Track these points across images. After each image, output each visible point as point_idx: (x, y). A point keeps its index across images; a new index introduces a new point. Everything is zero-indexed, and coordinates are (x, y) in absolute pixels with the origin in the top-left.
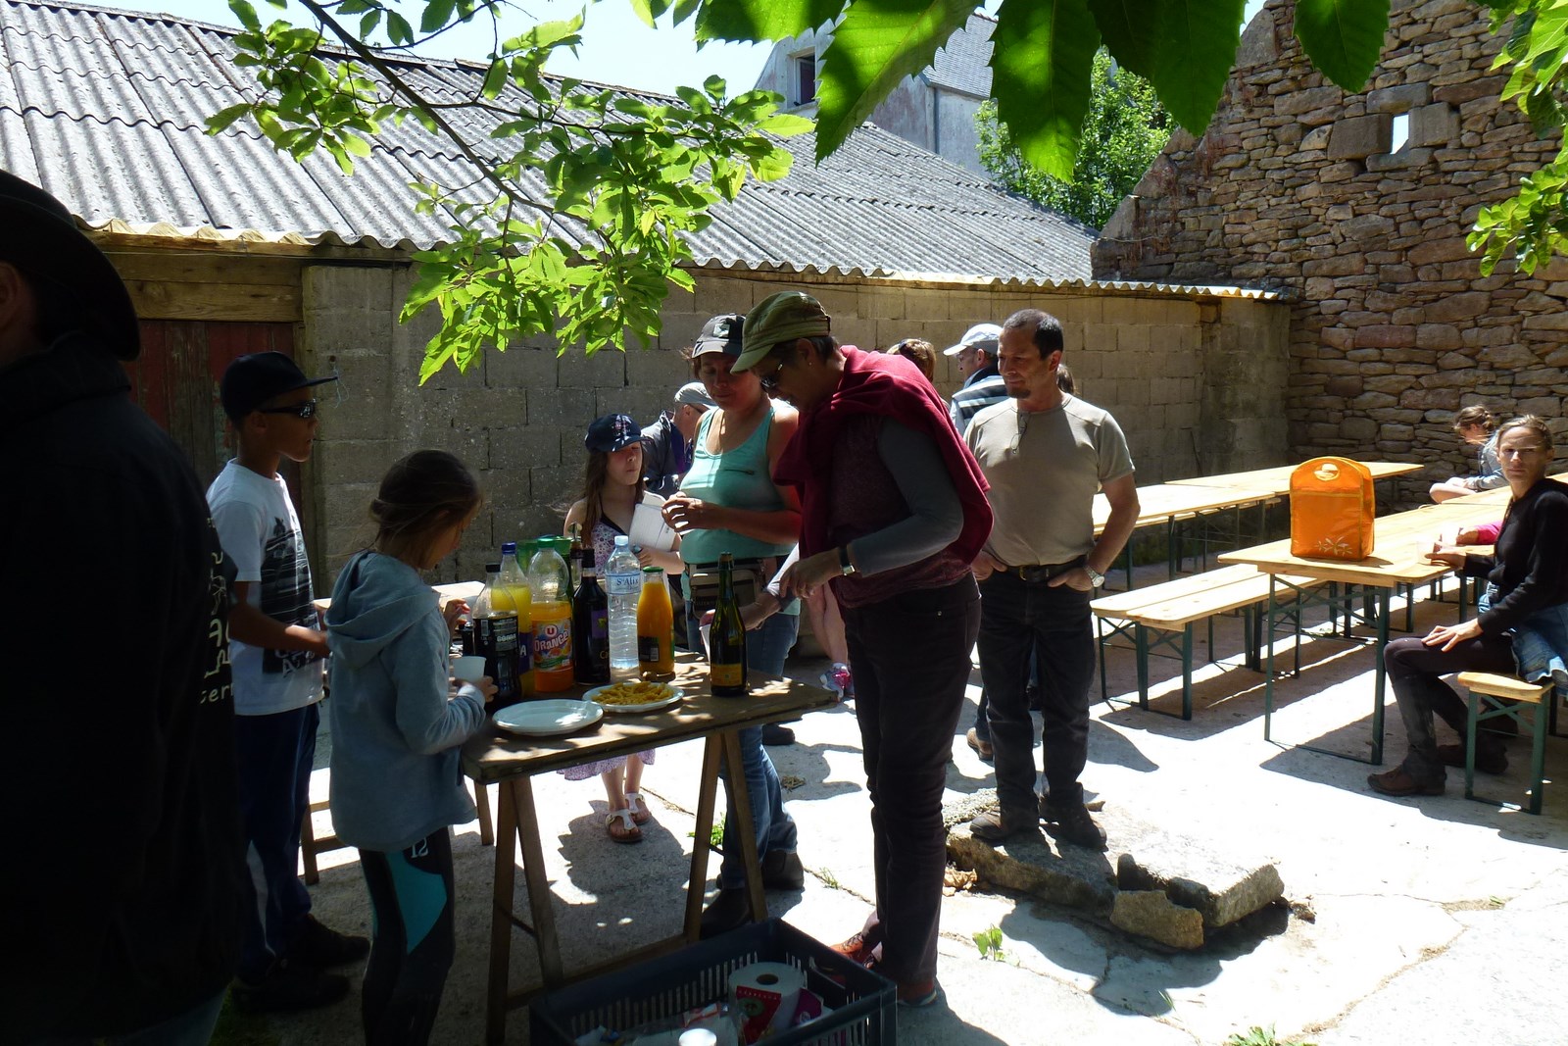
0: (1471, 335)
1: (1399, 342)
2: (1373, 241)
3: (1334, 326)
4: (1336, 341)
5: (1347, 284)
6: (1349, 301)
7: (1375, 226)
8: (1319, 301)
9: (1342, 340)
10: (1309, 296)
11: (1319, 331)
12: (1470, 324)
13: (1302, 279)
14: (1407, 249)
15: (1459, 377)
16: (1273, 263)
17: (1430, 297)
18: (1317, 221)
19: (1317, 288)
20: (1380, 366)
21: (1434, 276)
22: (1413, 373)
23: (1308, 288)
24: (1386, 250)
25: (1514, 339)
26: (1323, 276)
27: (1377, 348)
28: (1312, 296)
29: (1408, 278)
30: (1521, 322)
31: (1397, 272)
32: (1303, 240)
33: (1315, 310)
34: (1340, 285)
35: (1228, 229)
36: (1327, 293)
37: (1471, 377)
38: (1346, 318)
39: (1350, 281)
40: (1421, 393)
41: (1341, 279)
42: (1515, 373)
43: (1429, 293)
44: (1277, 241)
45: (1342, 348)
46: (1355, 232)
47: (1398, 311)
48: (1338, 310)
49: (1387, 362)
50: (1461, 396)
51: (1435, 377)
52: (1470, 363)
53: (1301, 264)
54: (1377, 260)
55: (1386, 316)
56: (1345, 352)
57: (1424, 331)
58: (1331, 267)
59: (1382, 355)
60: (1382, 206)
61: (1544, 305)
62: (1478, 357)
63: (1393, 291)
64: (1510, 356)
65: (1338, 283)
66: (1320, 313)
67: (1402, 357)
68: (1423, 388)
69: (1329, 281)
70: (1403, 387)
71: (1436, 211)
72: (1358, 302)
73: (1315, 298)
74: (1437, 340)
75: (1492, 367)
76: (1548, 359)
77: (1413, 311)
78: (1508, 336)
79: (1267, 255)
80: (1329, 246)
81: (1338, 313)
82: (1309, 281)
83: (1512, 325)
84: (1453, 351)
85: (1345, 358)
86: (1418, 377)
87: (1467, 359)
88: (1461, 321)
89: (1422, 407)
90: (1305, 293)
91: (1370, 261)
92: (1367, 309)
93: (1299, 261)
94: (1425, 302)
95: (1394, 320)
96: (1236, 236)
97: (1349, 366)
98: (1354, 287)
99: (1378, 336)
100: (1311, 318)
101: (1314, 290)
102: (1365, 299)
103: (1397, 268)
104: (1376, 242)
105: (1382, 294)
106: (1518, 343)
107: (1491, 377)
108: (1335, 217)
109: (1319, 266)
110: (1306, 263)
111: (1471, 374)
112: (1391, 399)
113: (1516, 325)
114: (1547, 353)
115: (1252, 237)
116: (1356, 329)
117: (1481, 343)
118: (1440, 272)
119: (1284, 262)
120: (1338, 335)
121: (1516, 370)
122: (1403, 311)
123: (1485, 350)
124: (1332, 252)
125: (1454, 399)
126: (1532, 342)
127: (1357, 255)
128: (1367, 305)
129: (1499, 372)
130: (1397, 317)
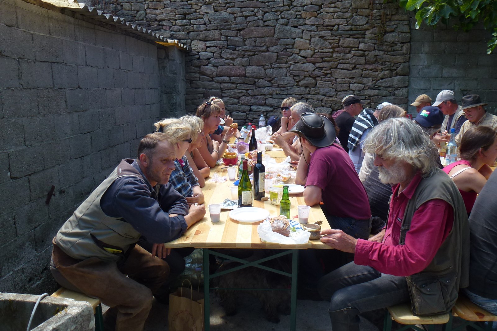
0: (270, 71)
1: (239, 74)
2: (224, 25)
3: (207, 65)
4: (208, 72)
5: (213, 45)
6: (214, 53)
7: (225, 17)
8: (199, 52)
9: (212, 72)
10: (193, 50)
11: (199, 67)
12: (269, 67)
13: (189, 41)
14: (240, 30)
15: (265, 90)
16: (174, 31)
17: (252, 53)
18: (196, 12)
19: (197, 46)
20: (230, 85)
21: (253, 43)
22: (245, 88)
23: (193, 46)
24: (230, 29)
25: (288, 74)
26: (200, 40)
27: (228, 77)
28: (195, 50)
29: (241, 44)
30: (289, 67)
31: (237, 41)
32: (189, 21)
33: (197, 57)
34: (209, 45)
35: (148, 11)
36: (203, 49)
37: (271, 90)
38: (213, 62)
39: (214, 43)
40: (249, 98)
41: (209, 42)
42: (288, 89)
43: (250, 51)
44: (175, 20)
45: (211, 76)
46: (215, 19)
47: (237, 59)
48: (209, 57)
49: (233, 83)
50: (266, 99)
51: (255, 90)
52: (270, 84)
53: (188, 33)
54: (227, 34)
55: (232, 62)
56: (212, 78)
57: (250, 69)
58: (205, 36)
59: (230, 80)
60: (228, 7)
61: (299, 60)
62: (273, 82)
63: (235, 50)
64: (286, 82)
65: (208, 44)
66: (199, 58)
67: (240, 81)
68: (249, 95)
69: (203, 43)
70: (241, 95)
71: (253, 13)
72: (218, 54)
73: (196, 51)
74: (256, 74)
75: (278, 87)
76: (301, 83)
77: (244, 60)
78: (285, 73)
79: (170, 27)
80: (203, 25)
81: (209, 59)
82: (193, 42)
83: (286, 68)
84: (262, 79)
85: (213, 80)
86: (247, 90)
87: (268, 83)
88: (265, 65)
89: (249, 104)
90: (191, 48)
91: (223, 34)
92: (222, 58)
93: (188, 31)
94: (249, 55)
95: (235, 64)
96: (153, 15)
97: (215, 85)
98: (216, 47)
99: (229, 71)
100: (195, 61)
101: (196, 47)
102: (221, 52)
103: (236, 39)
104: (226, 26)
105: (230, 51)
106: (289, 76)
107: (278, 91)
108: (205, 11)
109: (198, 35)
110: (191, 33)
111: (270, 90)
112: (236, 100)
113: (288, 68)
114: (300, 81)
115: (162, 16)
116: (217, 67)
117: (274, 76)
118: (255, 42)
119: (179, 31)
120: (210, 69)
121: (288, 88)
122: (240, 59)
123: (276, 79)
124: (205, 29)
125: (264, 100)
126: (294, 76)
127: (217, 31)
128: (222, 55)
129: (282, 89)
130: (237, 61)
